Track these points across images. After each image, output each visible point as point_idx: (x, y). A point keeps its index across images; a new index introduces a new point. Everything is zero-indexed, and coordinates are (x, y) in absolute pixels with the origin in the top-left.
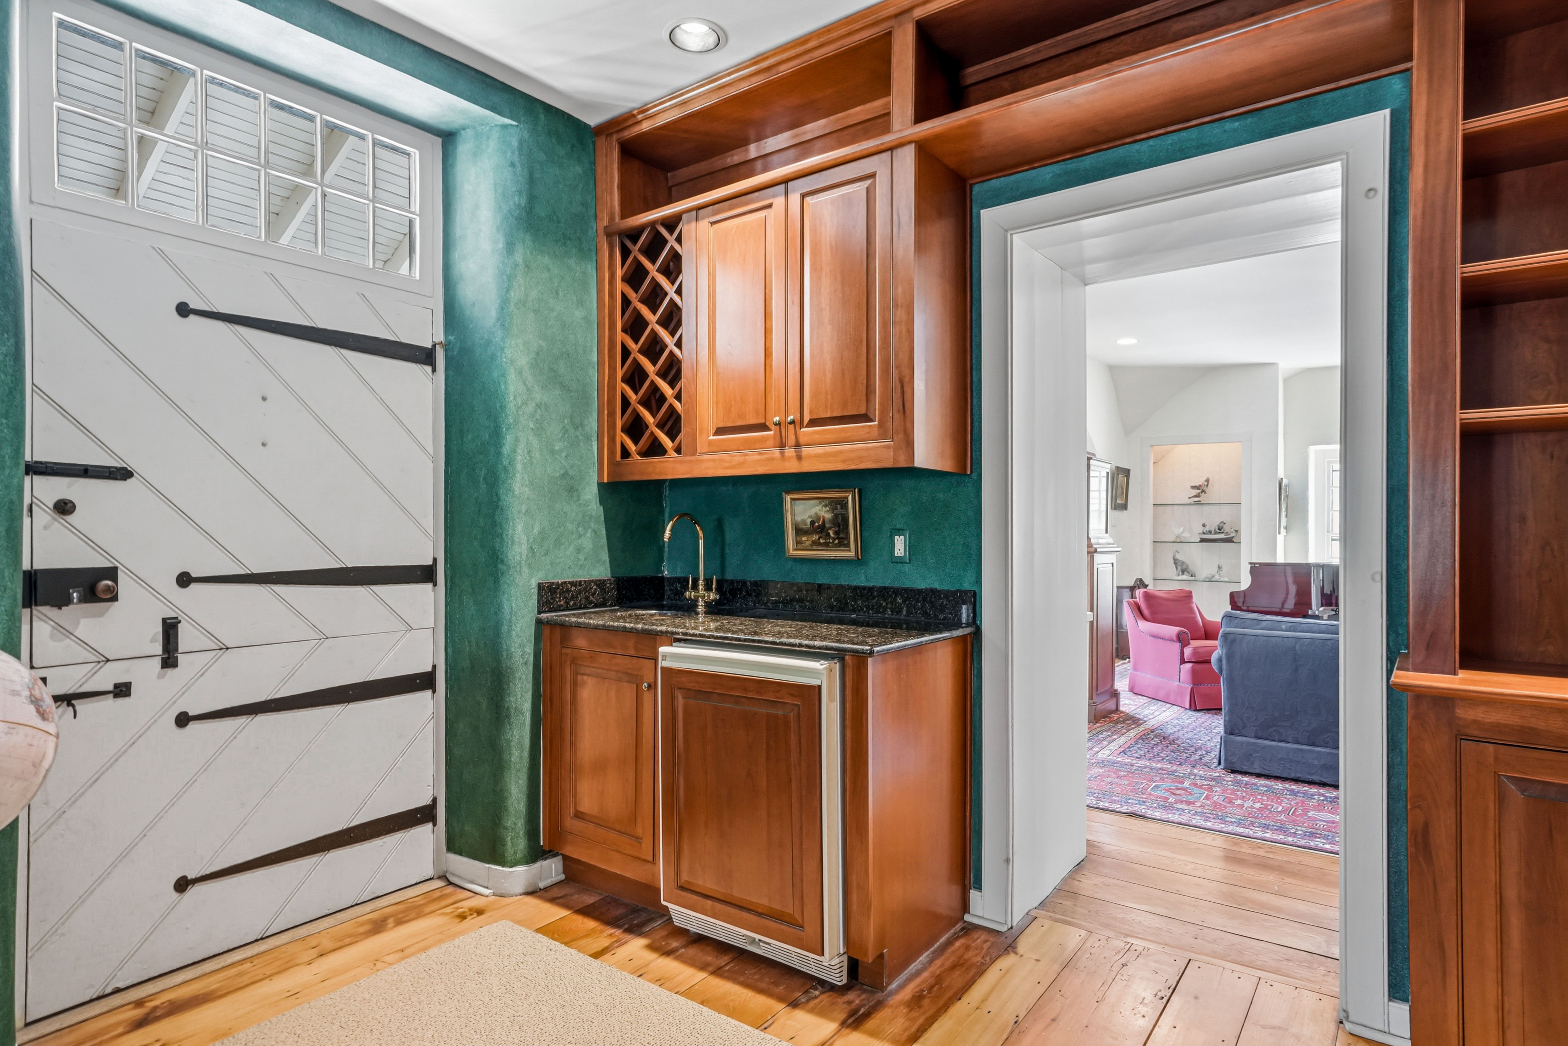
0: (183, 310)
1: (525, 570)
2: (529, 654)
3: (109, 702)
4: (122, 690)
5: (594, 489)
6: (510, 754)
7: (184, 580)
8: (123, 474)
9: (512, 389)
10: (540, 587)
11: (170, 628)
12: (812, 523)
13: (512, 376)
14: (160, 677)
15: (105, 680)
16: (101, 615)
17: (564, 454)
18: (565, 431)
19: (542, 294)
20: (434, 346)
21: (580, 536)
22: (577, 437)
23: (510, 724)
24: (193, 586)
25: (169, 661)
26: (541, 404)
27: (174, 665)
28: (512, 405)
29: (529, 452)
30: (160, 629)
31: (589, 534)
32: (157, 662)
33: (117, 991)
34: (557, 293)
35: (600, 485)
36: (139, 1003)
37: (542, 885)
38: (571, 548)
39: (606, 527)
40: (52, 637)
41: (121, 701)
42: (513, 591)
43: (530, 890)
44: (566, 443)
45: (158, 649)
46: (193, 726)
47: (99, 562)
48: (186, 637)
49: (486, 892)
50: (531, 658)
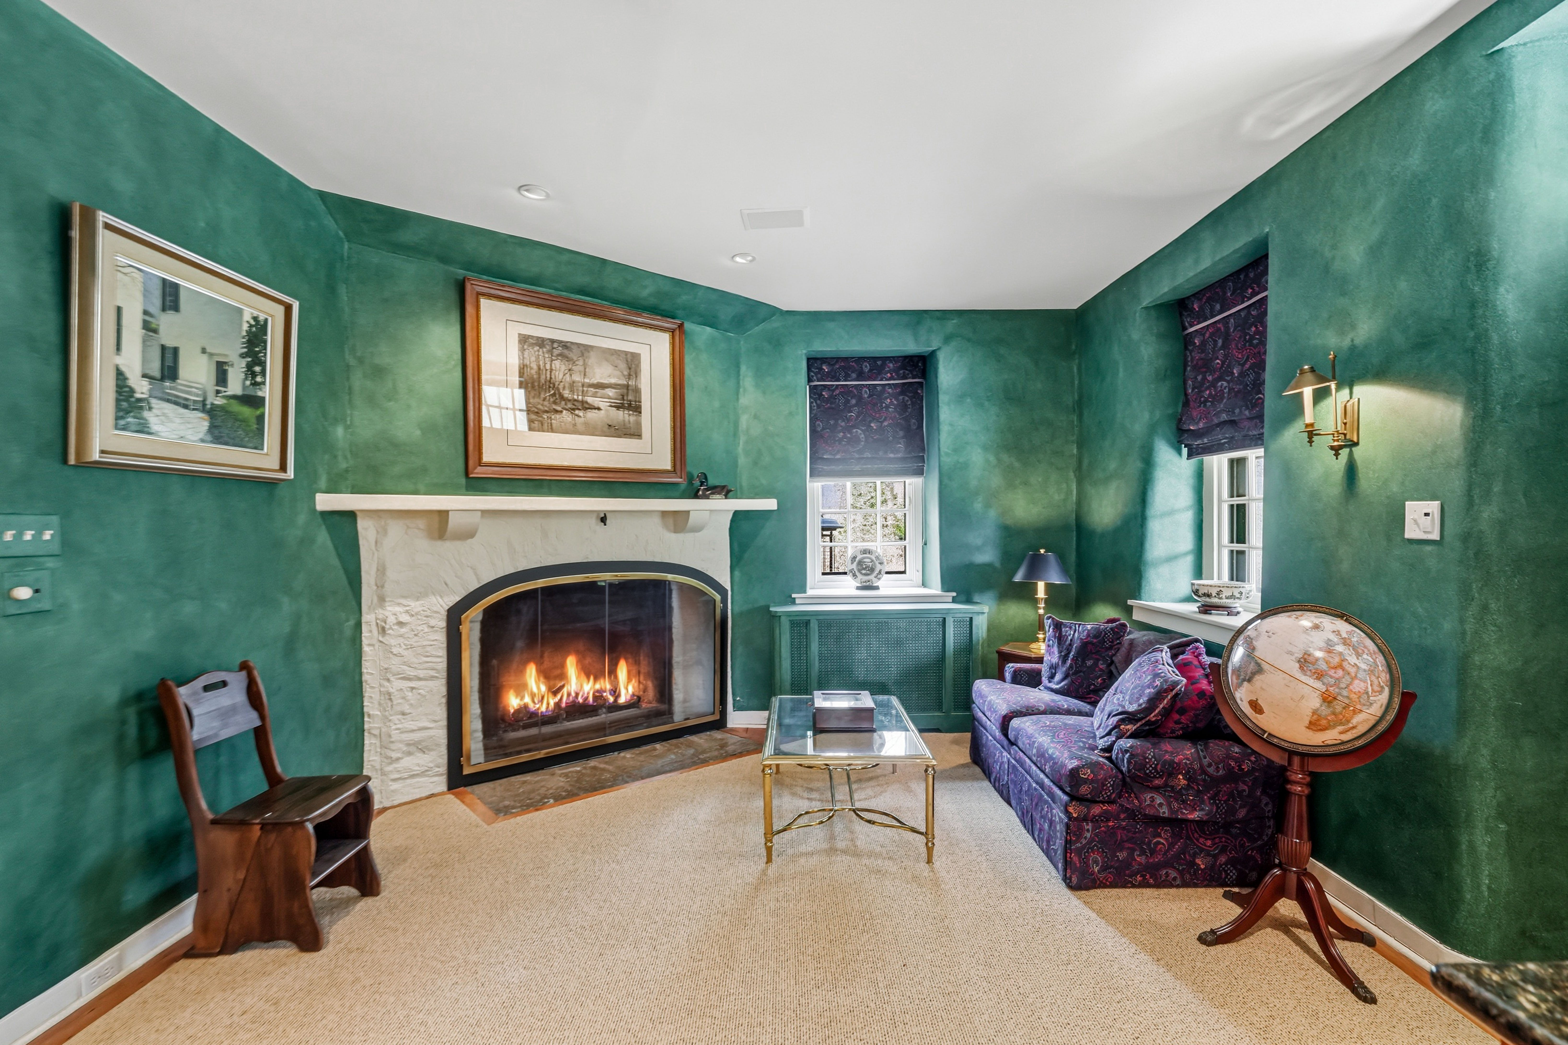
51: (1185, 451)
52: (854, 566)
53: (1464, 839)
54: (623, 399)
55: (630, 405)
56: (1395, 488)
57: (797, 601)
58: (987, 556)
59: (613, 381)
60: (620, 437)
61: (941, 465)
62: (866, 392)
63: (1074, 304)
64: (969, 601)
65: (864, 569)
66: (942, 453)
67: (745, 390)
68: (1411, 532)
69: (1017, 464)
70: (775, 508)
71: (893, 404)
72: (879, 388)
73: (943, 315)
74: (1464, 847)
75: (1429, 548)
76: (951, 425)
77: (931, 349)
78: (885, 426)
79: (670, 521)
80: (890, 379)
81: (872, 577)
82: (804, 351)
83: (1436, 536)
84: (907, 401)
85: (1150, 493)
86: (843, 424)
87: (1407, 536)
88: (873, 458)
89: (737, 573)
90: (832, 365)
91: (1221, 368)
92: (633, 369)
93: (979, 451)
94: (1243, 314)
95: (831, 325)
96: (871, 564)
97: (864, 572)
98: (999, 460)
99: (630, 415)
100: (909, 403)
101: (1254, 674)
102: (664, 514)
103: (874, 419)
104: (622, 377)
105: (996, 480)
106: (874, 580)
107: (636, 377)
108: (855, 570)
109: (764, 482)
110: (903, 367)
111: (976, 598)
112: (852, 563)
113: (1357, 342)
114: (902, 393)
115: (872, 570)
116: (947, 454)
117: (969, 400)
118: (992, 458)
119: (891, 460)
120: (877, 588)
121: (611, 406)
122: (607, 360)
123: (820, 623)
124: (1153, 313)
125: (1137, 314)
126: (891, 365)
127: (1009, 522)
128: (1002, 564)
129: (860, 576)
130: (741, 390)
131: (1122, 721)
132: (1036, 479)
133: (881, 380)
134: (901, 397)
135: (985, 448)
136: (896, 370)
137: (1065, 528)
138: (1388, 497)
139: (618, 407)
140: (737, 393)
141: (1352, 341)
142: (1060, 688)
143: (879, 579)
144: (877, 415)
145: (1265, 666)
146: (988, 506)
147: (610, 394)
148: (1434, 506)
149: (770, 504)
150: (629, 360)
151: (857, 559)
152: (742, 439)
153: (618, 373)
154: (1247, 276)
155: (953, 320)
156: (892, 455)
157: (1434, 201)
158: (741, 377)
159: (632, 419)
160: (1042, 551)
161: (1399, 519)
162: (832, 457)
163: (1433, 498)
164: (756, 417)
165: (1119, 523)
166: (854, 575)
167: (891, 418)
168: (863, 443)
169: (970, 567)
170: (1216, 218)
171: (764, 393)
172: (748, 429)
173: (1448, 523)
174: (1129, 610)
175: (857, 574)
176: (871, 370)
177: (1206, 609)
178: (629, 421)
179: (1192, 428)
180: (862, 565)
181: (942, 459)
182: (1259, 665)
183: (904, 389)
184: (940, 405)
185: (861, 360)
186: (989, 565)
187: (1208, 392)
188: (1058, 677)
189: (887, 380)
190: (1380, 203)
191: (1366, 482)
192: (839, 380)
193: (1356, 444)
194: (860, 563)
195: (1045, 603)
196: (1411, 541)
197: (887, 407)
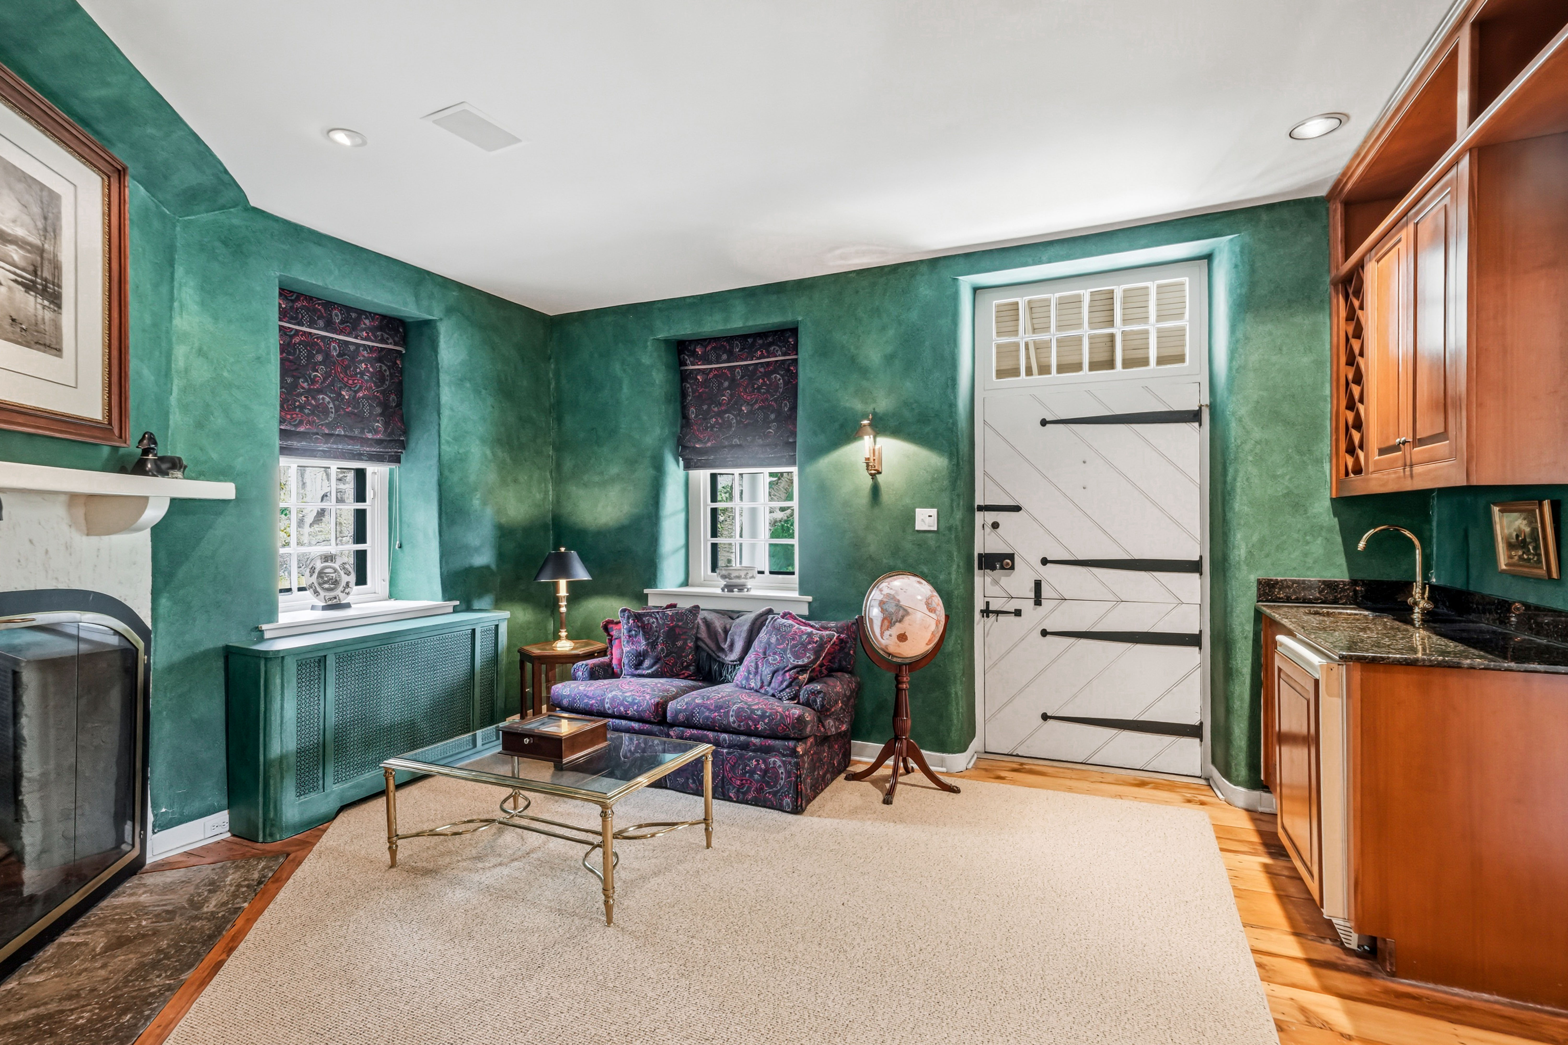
0: (1044, 423)
1: (1244, 567)
2: (1249, 632)
3: (1012, 618)
4: (1018, 613)
5: (1328, 503)
6: (1234, 703)
7: (1045, 561)
8: (1017, 509)
9: (1233, 433)
10: (1259, 582)
11: (1038, 585)
12: (1517, 536)
13: (1233, 425)
14: (1034, 609)
15: (1011, 606)
16: (1009, 576)
17: (1288, 477)
18: (1289, 458)
19: (1263, 355)
20: (1200, 407)
21: (1308, 543)
22: (1304, 462)
23: (1233, 680)
24: (1048, 565)
25: (1038, 602)
26: (1261, 441)
27: (1040, 605)
28: (1233, 445)
29: (1247, 479)
30: (1033, 585)
31: (1319, 541)
32: (1032, 602)
33: (1017, 756)
34: (1280, 349)
35: (1332, 499)
36: (1022, 764)
37: (1260, 809)
38: (1297, 553)
39: (1342, 536)
40: (991, 583)
41: (1018, 618)
42: (1233, 583)
43: (1250, 808)
44: (1290, 468)
45: (1032, 595)
46: (1048, 637)
47: (1009, 551)
48: (1046, 592)
49: (1221, 796)
50: (1251, 635)
51: (681, 463)
52: (314, 579)
53: (953, 691)
54: (36, 275)
55: (45, 288)
56: (907, 501)
57: (267, 635)
58: (483, 558)
59: (19, 232)
60: (28, 346)
61: (442, 454)
62: (335, 349)
63: (551, 310)
64: (469, 609)
65: (325, 583)
66: (443, 441)
67: (182, 306)
68: (919, 526)
69: (508, 460)
70: (232, 496)
71: (369, 371)
72: (352, 348)
73: (445, 283)
74: (953, 695)
75: (930, 535)
76: (452, 409)
77: (431, 317)
78: (359, 398)
79: (80, 512)
80: (366, 339)
81: (338, 592)
82: (278, 274)
83: (935, 529)
84: (385, 371)
85: (661, 496)
86: (305, 385)
87: (917, 528)
88: (346, 436)
89: (164, 602)
90: (292, 301)
91: (728, 404)
92: (49, 222)
93: (478, 442)
94: (751, 368)
95: (317, 251)
96: (334, 575)
97: (326, 586)
98: (494, 454)
99: (44, 307)
100: (388, 373)
101: (903, 617)
102: (73, 498)
103: (346, 386)
104: (35, 232)
105: (492, 477)
106: (342, 596)
107: (55, 238)
108: (316, 585)
109: (215, 456)
110: (381, 328)
111: (476, 605)
112: (311, 576)
113: (877, 410)
114: (380, 360)
115: (336, 583)
116: (448, 442)
117: (468, 385)
118: (488, 452)
119: (364, 441)
120: (348, 606)
121: (15, 281)
122: (11, 189)
123: (338, 657)
124: (663, 345)
125: (649, 343)
126: (367, 322)
127: (503, 520)
128: (497, 566)
129: (322, 593)
130: (176, 304)
131: (798, 673)
132: (523, 478)
133: (356, 338)
134: (378, 365)
135: (483, 441)
136: (373, 330)
137: (545, 527)
138: (903, 506)
139: (29, 287)
140: (171, 308)
141: (874, 409)
142: (652, 672)
143: (348, 594)
144: (350, 382)
145: (910, 610)
146: (484, 503)
147: (16, 258)
148: (934, 512)
149: (225, 490)
150: (44, 201)
151: (317, 571)
152: (177, 385)
153: (27, 219)
154: (754, 341)
155: (454, 291)
156: (370, 436)
157: (927, 343)
158: (176, 284)
159: (48, 315)
160: (563, 549)
161: (912, 519)
162: (293, 429)
163: (933, 507)
164: (200, 352)
165: (626, 522)
166: (316, 592)
167: (367, 389)
168: (333, 415)
169: (469, 571)
170: (750, 294)
171: (216, 318)
172: (187, 370)
173: (942, 521)
174: (644, 598)
175: (318, 589)
176: (342, 322)
177: (730, 588)
178: (43, 319)
179: (697, 446)
180: (322, 578)
181: (442, 447)
182: (905, 610)
183: (382, 356)
184: (441, 384)
185: (329, 305)
186: (487, 567)
187: (714, 420)
188: (647, 663)
189: (362, 339)
190: (891, 332)
191: (886, 496)
192: (300, 324)
193: (879, 473)
194: (321, 574)
195: (567, 601)
196: (919, 531)
197: (362, 374)
